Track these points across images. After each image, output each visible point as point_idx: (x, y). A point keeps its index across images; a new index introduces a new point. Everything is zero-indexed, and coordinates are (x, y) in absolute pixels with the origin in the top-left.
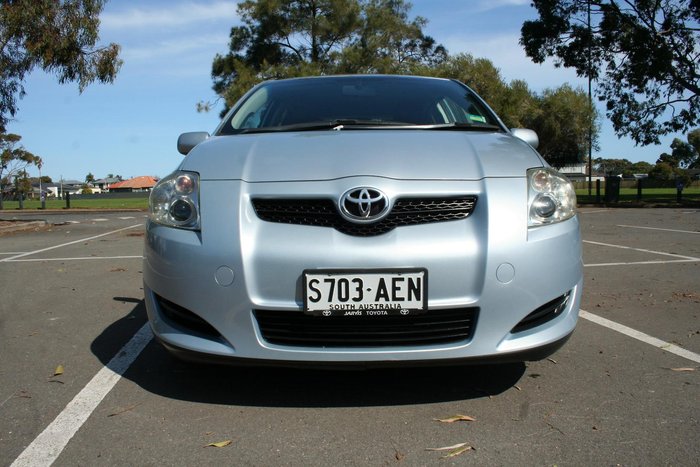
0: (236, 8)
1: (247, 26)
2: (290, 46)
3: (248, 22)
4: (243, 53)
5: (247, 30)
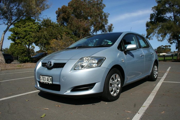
0: (152, 9)
1: (155, 13)
2: (167, 17)
3: (155, 12)
4: (153, 20)
5: (155, 14)
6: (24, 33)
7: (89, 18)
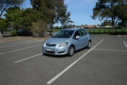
6: (14, 18)
7: (56, 8)
